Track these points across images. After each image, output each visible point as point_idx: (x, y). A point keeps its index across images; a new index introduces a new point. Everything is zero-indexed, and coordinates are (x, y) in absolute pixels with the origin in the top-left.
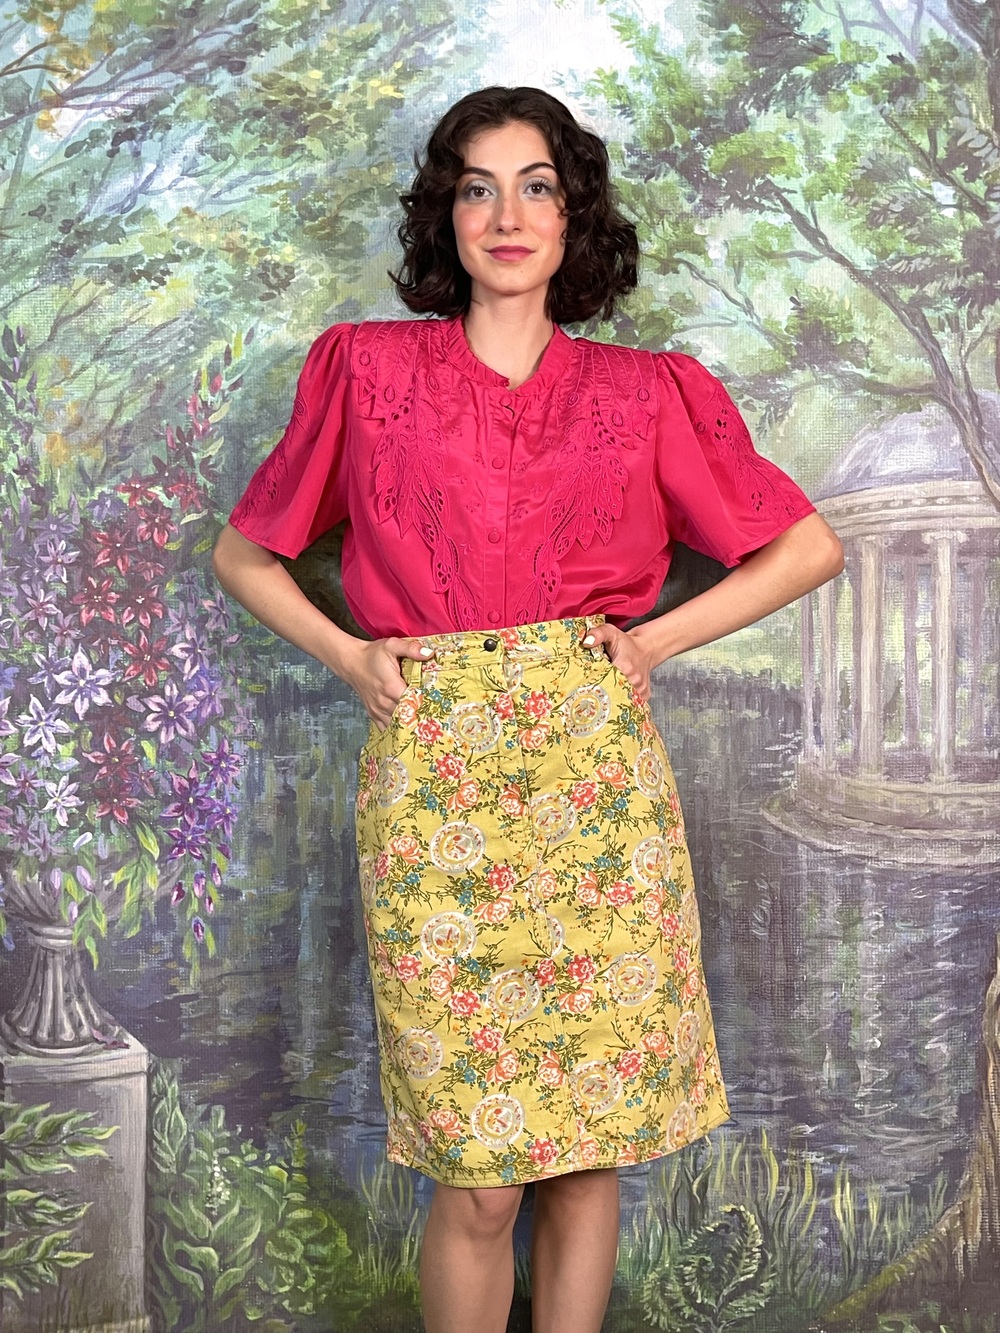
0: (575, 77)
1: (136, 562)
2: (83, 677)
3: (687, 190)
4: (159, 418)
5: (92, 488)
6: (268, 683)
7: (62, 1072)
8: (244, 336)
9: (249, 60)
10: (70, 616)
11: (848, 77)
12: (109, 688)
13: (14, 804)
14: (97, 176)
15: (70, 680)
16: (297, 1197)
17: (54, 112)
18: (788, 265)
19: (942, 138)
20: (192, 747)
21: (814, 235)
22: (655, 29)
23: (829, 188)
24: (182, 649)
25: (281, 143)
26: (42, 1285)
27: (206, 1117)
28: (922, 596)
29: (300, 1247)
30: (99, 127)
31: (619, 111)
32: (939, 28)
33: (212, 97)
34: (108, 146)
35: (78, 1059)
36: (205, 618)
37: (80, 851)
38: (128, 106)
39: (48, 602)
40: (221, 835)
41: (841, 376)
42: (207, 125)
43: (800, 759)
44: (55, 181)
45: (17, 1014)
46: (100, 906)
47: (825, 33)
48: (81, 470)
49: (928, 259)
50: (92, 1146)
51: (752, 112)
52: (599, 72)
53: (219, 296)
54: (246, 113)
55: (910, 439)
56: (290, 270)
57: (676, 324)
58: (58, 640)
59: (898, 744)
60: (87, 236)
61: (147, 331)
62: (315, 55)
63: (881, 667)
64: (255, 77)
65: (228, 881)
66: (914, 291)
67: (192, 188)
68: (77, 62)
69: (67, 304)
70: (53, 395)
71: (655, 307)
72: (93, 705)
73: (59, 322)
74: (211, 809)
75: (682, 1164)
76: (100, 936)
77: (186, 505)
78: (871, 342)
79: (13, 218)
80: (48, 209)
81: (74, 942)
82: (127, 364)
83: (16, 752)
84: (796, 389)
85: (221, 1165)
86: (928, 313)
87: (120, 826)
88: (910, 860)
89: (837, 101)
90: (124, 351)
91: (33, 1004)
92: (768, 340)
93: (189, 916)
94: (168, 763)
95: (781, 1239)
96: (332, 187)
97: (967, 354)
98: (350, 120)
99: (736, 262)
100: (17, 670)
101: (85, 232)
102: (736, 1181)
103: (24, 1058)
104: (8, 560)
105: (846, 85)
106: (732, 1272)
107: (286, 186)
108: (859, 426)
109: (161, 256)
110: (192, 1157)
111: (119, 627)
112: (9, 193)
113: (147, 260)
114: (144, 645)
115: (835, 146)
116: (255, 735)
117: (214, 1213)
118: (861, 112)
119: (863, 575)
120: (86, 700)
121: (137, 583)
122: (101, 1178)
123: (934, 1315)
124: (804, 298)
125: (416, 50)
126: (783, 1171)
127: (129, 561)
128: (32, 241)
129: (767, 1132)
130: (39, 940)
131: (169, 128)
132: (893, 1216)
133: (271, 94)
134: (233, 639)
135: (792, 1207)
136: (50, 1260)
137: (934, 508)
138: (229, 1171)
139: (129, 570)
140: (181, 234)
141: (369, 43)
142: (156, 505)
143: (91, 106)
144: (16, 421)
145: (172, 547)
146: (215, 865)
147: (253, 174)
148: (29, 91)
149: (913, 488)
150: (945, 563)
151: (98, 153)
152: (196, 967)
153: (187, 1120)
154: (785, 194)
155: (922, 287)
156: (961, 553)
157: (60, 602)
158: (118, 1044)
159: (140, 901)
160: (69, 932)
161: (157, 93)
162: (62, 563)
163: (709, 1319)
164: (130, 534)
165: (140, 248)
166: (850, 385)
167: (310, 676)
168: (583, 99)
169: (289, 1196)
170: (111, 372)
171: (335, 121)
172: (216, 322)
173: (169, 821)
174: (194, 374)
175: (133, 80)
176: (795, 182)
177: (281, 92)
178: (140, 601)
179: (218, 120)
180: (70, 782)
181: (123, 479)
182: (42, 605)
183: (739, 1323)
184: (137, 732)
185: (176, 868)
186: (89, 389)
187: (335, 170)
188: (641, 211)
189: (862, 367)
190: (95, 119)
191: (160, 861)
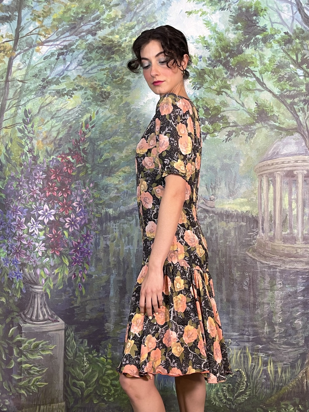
0: (193, 38)
2: (47, 212)
3: (225, 71)
4: (70, 136)
5: (50, 156)
6: (101, 214)
7: (40, 329)
8: (95, 113)
9: (97, 32)
10: (43, 194)
11: (272, 38)
12: (54, 215)
13: (26, 249)
14: (53, 66)
15: (43, 213)
16: (109, 367)
17: (40, 47)
18: (254, 93)
19: (300, 56)
20: (78, 233)
21: (262, 84)
22: (216, 24)
23: (267, 70)
24: (76, 204)
25: (107, 56)
26: (33, 392)
27: (82, 343)
28: (294, 189)
29: (110, 381)
30: (54, 51)
31: (205, 48)
32: (299, 24)
33: (86, 43)
34: (56, 57)
35: (44, 325)
36: (83, 195)
37: (45, 263)
38: (62, 45)
39: (37, 190)
40: (87, 259)
41: (270, 125)
42: (85, 51)
43: (258, 237)
44: (41, 67)
45: (26, 312)
46: (51, 280)
47: (266, 26)
48: (47, 151)
49: (295, 92)
50: (48, 351)
51: (244, 48)
52: (200, 36)
53: (88, 101)
54: (97, 48)
55: (290, 143)
56: (109, 93)
57: (222, 110)
58: (39, 201)
59: (287, 233)
60: (49, 83)
61: (67, 111)
62: (117, 31)
63: (282, 210)
64: (99, 37)
65: (89, 272)
66: (291, 101)
67: (80, 69)
68: (47, 32)
69: (43, 102)
70: (39, 129)
71: (216, 105)
72: (50, 220)
73: (41, 108)
74: (84, 251)
76: (51, 289)
77: (78, 162)
78: (279, 115)
79: (28, 77)
80: (38, 75)
81: (43, 290)
82: (61, 120)
83: (27, 234)
84: (257, 129)
85: (86, 357)
86: (295, 107)
87: (57, 256)
88: (290, 267)
89: (269, 45)
90: (60, 116)
91: (31, 309)
93: (77, 283)
94: (72, 237)
95: (252, 379)
96: (122, 69)
97: (307, 119)
98: (127, 50)
99: (239, 92)
100: (27, 210)
101: (49, 82)
102: (239, 362)
103: (28, 325)
104: (25, 177)
105: (271, 41)
106: (238, 389)
107: (108, 69)
108: (275, 140)
109: (71, 89)
110: (78, 355)
111: (58, 197)
112: (27, 70)
113: (67, 90)
114: (65, 203)
115: (268, 58)
116: (97, 230)
117: (84, 371)
119: (276, 183)
120: (48, 219)
121: (63, 184)
122: (51, 361)
123: (297, 402)
124: (259, 102)
126: (253, 359)
127: (61, 178)
128: (33, 84)
129: (248, 347)
130: (33, 290)
131: (74, 52)
132: (285, 372)
133: (104, 42)
134: (91, 201)
135: (255, 370)
136: (35, 385)
137: (297, 164)
138: (88, 359)
139: (61, 180)
140: (77, 83)
141: (133, 28)
142: (69, 162)
143: (51, 45)
144: (28, 136)
145: (74, 174)
146: (85, 268)
147: (98, 65)
148: (33, 41)
149: (291, 158)
150: (300, 180)
151: (53, 59)
152: (79, 297)
153: (76, 344)
154: (254, 72)
155: (294, 99)
156: (305, 177)
157: (40, 190)
158: (56, 321)
159: (63, 278)
160: (42, 287)
161: (70, 41)
162: (41, 178)
163: (231, 403)
164: (61, 170)
165: (65, 87)
166: (273, 128)
167: (114, 212)
168: (195, 44)
169: (106, 366)
170: (56, 123)
171: (123, 50)
172: (87, 108)
173: (72, 255)
174: (81, 123)
175: (64, 38)
176: (257, 69)
177: (107, 41)
178: (64, 190)
179: (88, 50)
180: (43, 243)
181: (59, 154)
182: (35, 191)
183: (240, 404)
184: (62, 228)
185: (74, 269)
186: (50, 127)
187: (122, 64)
188: (212, 77)
189: (276, 123)
190: (53, 49)
191: (69, 266)
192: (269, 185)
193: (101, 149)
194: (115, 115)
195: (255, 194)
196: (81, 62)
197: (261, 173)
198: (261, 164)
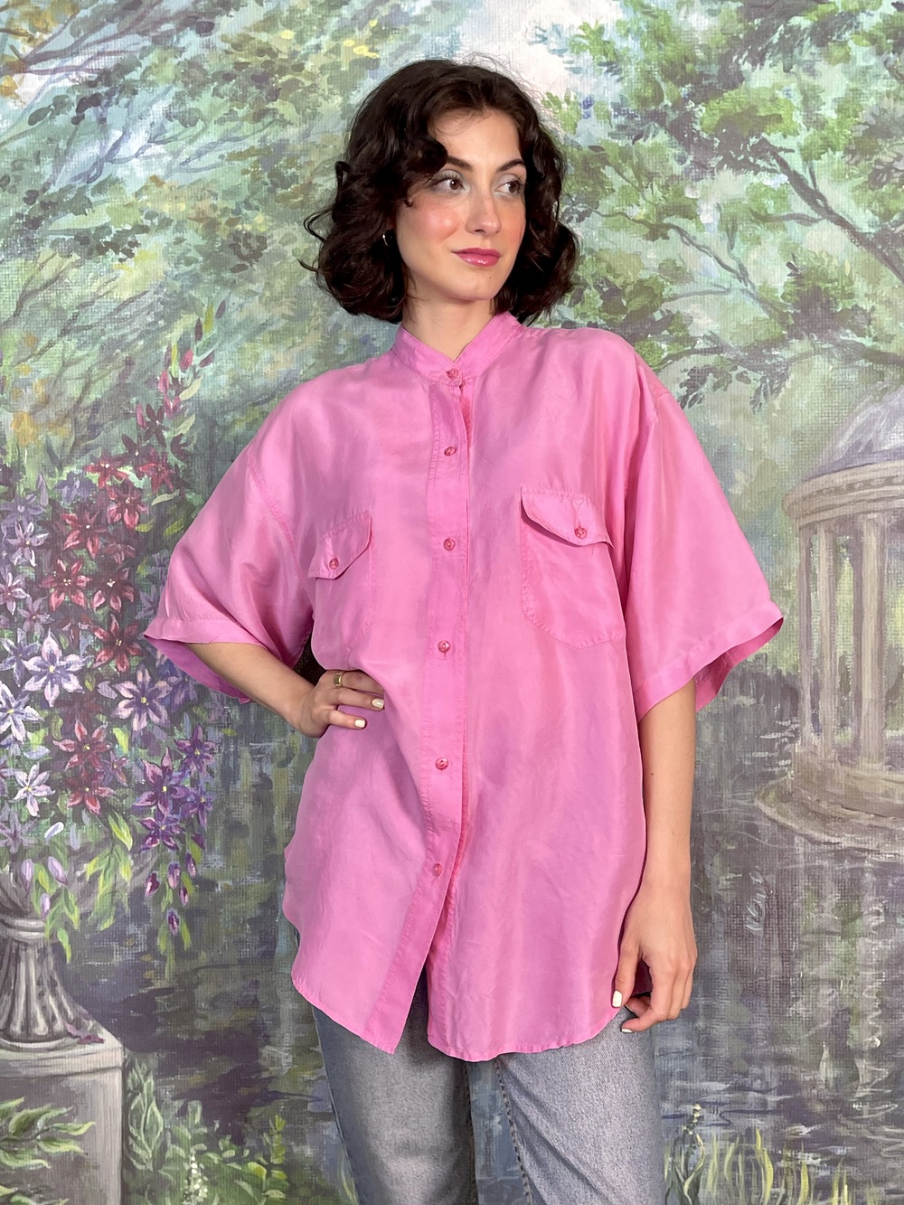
0: (559, 33)
1: (105, 544)
2: (53, 663)
3: (678, 151)
4: (128, 396)
5: (61, 468)
7: (38, 1066)
8: (215, 310)
9: (217, 20)
10: (40, 600)
11: (850, 26)
12: (80, 675)
14: (62, 145)
15: (39, 666)
16: (276, 1194)
17: (16, 78)
18: (785, 229)
20: (165, 735)
21: (812, 196)
23: (829, 146)
25: (252, 107)
27: (183, 1112)
30: (63, 93)
31: (605, 69)
33: (179, 59)
34: (72, 113)
35: (52, 1054)
37: (51, 842)
38: (92, 71)
39: (16, 586)
40: (196, 824)
41: (841, 345)
42: (175, 89)
43: (797, 748)
44: (19, 150)
46: (72, 898)
48: (48, 450)
50: (67, 1143)
51: (746, 66)
52: (585, 27)
53: (189, 268)
54: (215, 77)
56: (262, 240)
57: (665, 292)
58: (27, 624)
59: (901, 732)
60: (52, 207)
61: (114, 306)
62: (286, 14)
63: (884, 653)
64: (224, 39)
65: (203, 871)
67: (160, 156)
68: (40, 25)
69: (32, 277)
70: (18, 372)
71: (644, 275)
72: (63, 691)
73: (24, 297)
74: (186, 798)
75: (673, 1163)
76: (73, 928)
77: (157, 485)
78: (873, 309)
80: (12, 179)
81: (46, 935)
82: (95, 339)
84: (793, 360)
85: (198, 1161)
87: (92, 815)
89: (837, 53)
90: (90, 327)
91: (6, 996)
92: (764, 308)
93: (163, 908)
94: (140, 750)
96: (305, 152)
98: (323, 82)
99: (730, 226)
101: (51, 203)
102: (730, 1184)
105: (847, 35)
107: (258, 152)
108: (860, 398)
109: (128, 227)
110: (169, 1154)
111: (89, 612)
113: (114, 232)
114: (115, 630)
115: (835, 100)
116: (230, 723)
118: (865, 64)
119: (865, 555)
120: (56, 687)
121: (107, 565)
122: (77, 1176)
124: (802, 263)
125: (392, 7)
126: (778, 1173)
127: (99, 543)
129: (761, 1133)
130: (11, 932)
131: (135, 93)
133: (240, 56)
138: (206, 1167)
139: (99, 552)
140: (149, 204)
142: (127, 486)
143: (55, 71)
145: (143, 528)
146: (189, 856)
147: (223, 140)
151: (63, 120)
152: (171, 959)
153: (163, 1116)
154: (781, 154)
157: (29, 586)
158: (93, 1039)
159: (113, 892)
160: (40, 924)
161: (123, 56)
162: (30, 546)
164: (101, 513)
165: (106, 219)
166: (851, 355)
168: (567, 57)
169: (268, 1193)
170: (79, 348)
171: (308, 83)
172: (186, 295)
173: (142, 811)
174: (164, 350)
175: (98, 42)
176: (791, 141)
177: (251, 53)
178: (111, 585)
179: (186, 84)
180: (41, 771)
181: (92, 458)
182: (10, 589)
184: (109, 719)
185: (150, 859)
186: (56, 366)
187: (308, 135)
188: (630, 173)
189: (863, 336)
190: (60, 85)
191: (133, 851)
192: (837, 562)
193: (236, 439)
194: (283, 316)
195: (788, 594)
196: (162, 126)
197: (809, 520)
198: (809, 488)
